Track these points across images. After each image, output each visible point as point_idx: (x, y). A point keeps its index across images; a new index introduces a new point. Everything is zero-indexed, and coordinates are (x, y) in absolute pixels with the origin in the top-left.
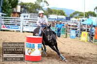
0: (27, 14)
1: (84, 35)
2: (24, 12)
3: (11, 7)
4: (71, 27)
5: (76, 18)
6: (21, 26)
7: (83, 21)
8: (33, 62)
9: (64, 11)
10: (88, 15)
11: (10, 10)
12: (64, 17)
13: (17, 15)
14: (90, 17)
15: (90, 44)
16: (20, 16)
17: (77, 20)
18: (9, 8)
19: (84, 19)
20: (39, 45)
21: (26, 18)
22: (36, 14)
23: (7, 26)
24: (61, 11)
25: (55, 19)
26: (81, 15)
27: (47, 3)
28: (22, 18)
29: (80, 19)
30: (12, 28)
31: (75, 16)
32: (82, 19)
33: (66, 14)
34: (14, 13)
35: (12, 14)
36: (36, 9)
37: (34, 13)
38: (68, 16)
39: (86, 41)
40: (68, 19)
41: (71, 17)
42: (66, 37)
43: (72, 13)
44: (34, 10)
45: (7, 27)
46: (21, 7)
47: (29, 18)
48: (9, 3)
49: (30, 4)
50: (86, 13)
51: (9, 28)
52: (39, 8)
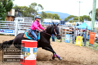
0: (21, 18)
1: (79, 39)
2: (18, 16)
3: (5, 11)
4: (66, 32)
5: (71, 22)
6: (16, 30)
7: (78, 25)
9: (59, 15)
10: (83, 19)
11: (5, 13)
12: (58, 21)
13: (11, 18)
14: (85, 21)
16: (14, 20)
17: (71, 24)
18: (4, 11)
19: (79, 23)
20: (34, 49)
21: (20, 22)
22: (30, 18)
24: (56, 15)
25: (50, 23)
26: (76, 19)
27: (42, 7)
28: (16, 21)
29: (75, 23)
31: (70, 20)
32: (77, 23)
33: (60, 18)
34: (8, 17)
35: (6, 18)
36: (30, 12)
37: (28, 17)
38: (63, 20)
39: (80, 46)
40: (63, 23)
41: (66, 21)
42: (61, 41)
43: (67, 17)
44: (28, 14)
45: (1, 31)
46: (16, 11)
47: (23, 22)
48: (4, 7)
49: (24, 7)
50: (81, 17)
51: (4, 32)
52: (34, 11)
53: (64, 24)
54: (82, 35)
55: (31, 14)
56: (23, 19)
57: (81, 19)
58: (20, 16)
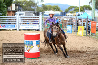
0: (22, 12)
1: (81, 29)
2: (19, 10)
3: (6, 6)
4: (67, 23)
5: (71, 13)
7: (79, 15)
8: (32, 58)
9: (59, 7)
10: (84, 9)
11: (5, 9)
12: (59, 13)
13: (12, 13)
14: (85, 11)
15: (87, 38)
16: (15, 14)
17: (72, 14)
18: (4, 7)
19: (80, 13)
20: (37, 41)
21: (21, 16)
22: (31, 11)
23: (3, 25)
24: (56, 7)
26: (76, 9)
28: (17, 16)
29: (75, 14)
30: (8, 27)
31: (71, 11)
32: (77, 13)
33: (61, 9)
34: (9, 12)
35: (7, 13)
36: (30, 6)
37: (29, 10)
38: (64, 12)
39: (82, 36)
41: (67, 12)
43: (67, 8)
44: (29, 8)
45: (3, 27)
46: (16, 5)
47: (24, 16)
48: (4, 2)
49: (24, 1)
50: (81, 7)
51: (5, 27)
52: (34, 5)
53: (65, 15)
54: (84, 25)
55: (32, 7)
56: (23, 13)
57: (82, 9)
58: (21, 10)
